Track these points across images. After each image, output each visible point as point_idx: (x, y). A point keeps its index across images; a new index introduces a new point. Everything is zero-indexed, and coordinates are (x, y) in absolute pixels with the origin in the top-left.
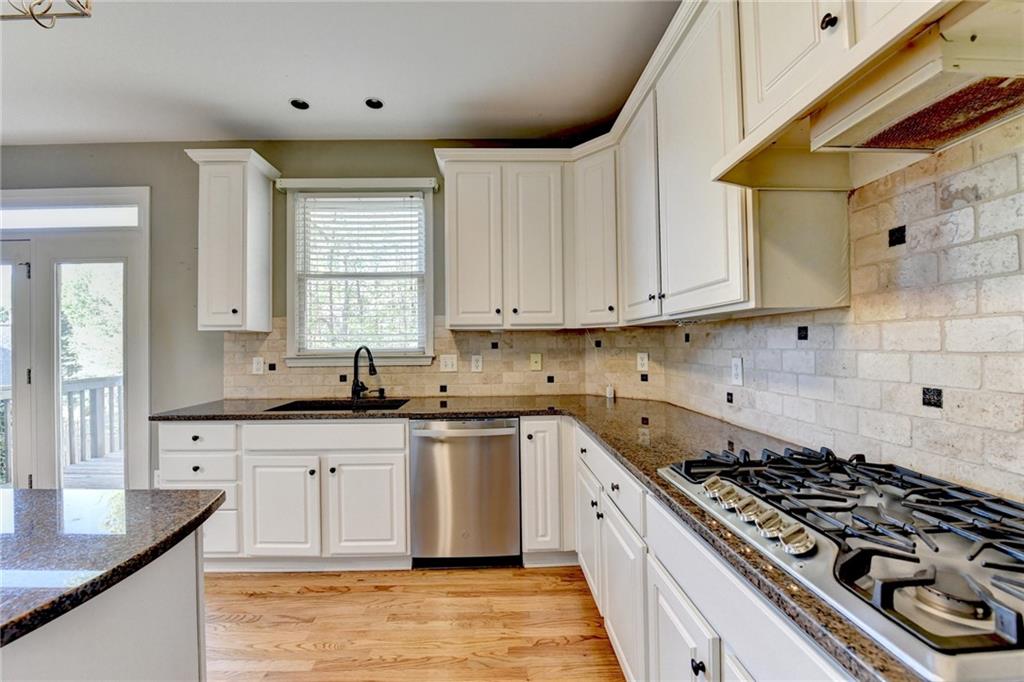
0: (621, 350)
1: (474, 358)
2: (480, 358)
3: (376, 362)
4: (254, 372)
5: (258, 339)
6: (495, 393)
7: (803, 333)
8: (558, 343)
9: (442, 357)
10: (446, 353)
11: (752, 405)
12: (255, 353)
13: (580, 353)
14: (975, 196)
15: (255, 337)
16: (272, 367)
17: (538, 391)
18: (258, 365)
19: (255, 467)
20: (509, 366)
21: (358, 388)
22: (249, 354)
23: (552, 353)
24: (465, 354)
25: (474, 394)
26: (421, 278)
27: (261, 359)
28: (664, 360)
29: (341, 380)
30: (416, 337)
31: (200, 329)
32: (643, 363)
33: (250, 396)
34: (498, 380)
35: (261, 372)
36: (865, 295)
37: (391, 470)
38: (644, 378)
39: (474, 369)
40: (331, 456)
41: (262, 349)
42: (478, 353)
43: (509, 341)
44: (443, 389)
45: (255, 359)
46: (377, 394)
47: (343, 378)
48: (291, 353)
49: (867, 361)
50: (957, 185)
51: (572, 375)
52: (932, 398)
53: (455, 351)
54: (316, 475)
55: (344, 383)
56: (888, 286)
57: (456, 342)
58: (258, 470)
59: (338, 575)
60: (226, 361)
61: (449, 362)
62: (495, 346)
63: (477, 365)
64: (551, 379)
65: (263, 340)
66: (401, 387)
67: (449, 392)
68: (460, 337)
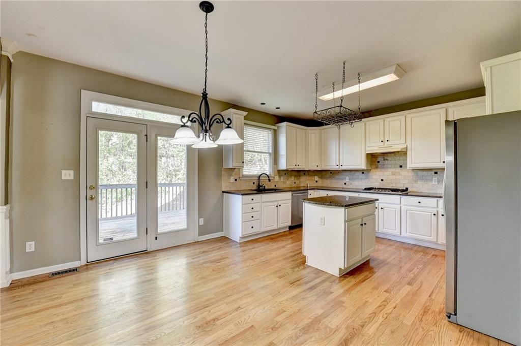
0: (311, 176)
2: (282, 177)
3: (270, 178)
4: (231, 182)
5: (232, 171)
6: (285, 187)
7: (363, 173)
8: (296, 173)
9: (276, 177)
11: (351, 184)
13: (300, 176)
14: (387, 160)
16: (236, 180)
17: (293, 186)
18: (232, 179)
19: (264, 207)
20: (288, 179)
21: (259, 186)
22: (230, 175)
23: (295, 176)
24: (280, 176)
26: (270, 154)
27: (233, 177)
28: (322, 177)
32: (316, 178)
34: (286, 183)
35: (233, 182)
36: (374, 168)
38: (317, 182)
40: (279, 202)
41: (233, 174)
43: (288, 173)
44: (275, 186)
45: (231, 177)
46: (263, 188)
47: (254, 183)
48: (241, 176)
49: (374, 177)
50: (386, 158)
51: (298, 181)
52: (382, 180)
53: (278, 176)
55: (254, 185)
56: (377, 167)
57: (278, 173)
60: (223, 177)
61: (277, 178)
62: (285, 174)
63: (282, 179)
64: (295, 183)
65: (234, 171)
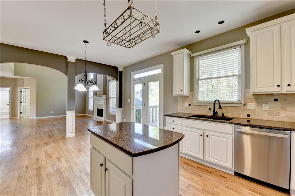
1: (264, 105)
2: (268, 105)
3: (221, 105)
5: (186, 98)
6: (275, 119)
9: (248, 104)
10: (250, 103)
12: (185, 101)
15: (185, 97)
16: (190, 105)
18: (186, 105)
19: (186, 131)
20: (285, 109)
21: (215, 113)
24: (260, 103)
25: (264, 119)
26: (239, 76)
27: (187, 103)
29: (209, 110)
30: (237, 97)
31: (174, 95)
33: (184, 112)
34: (278, 114)
35: (187, 106)
37: (227, 140)
39: (264, 109)
40: (207, 132)
41: (187, 100)
42: (266, 103)
43: (284, 98)
44: (249, 116)
45: (186, 103)
46: (221, 115)
47: (210, 109)
48: (195, 101)
53: (255, 102)
54: (203, 136)
55: (210, 111)
57: (255, 99)
58: (187, 131)
59: (208, 167)
60: (179, 103)
61: (252, 106)
62: (276, 100)
63: (265, 108)
65: (188, 98)
66: (231, 114)
67: (251, 117)
68: (256, 97)
